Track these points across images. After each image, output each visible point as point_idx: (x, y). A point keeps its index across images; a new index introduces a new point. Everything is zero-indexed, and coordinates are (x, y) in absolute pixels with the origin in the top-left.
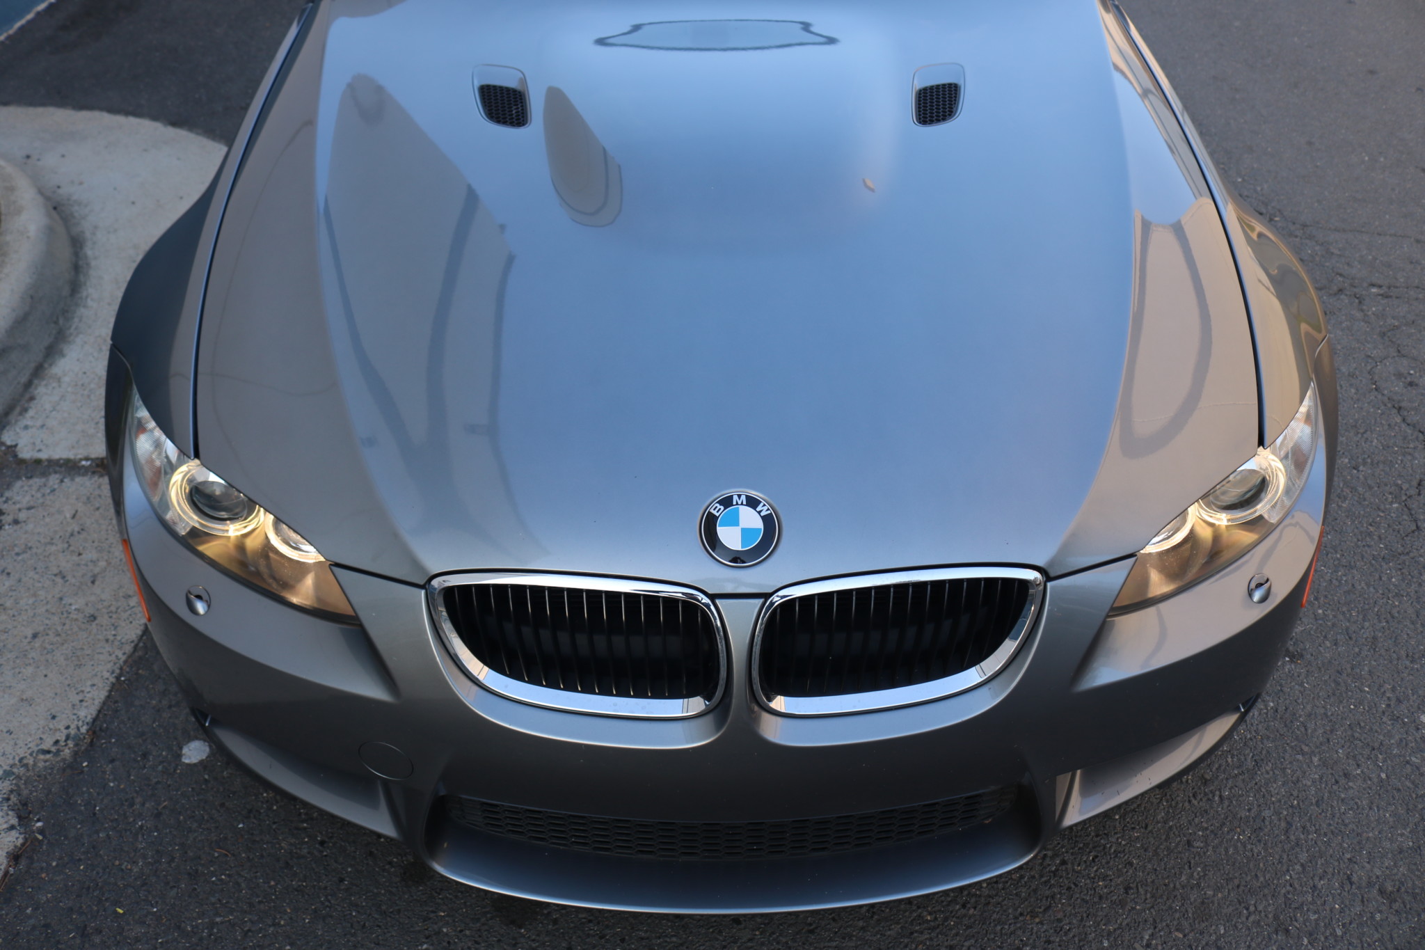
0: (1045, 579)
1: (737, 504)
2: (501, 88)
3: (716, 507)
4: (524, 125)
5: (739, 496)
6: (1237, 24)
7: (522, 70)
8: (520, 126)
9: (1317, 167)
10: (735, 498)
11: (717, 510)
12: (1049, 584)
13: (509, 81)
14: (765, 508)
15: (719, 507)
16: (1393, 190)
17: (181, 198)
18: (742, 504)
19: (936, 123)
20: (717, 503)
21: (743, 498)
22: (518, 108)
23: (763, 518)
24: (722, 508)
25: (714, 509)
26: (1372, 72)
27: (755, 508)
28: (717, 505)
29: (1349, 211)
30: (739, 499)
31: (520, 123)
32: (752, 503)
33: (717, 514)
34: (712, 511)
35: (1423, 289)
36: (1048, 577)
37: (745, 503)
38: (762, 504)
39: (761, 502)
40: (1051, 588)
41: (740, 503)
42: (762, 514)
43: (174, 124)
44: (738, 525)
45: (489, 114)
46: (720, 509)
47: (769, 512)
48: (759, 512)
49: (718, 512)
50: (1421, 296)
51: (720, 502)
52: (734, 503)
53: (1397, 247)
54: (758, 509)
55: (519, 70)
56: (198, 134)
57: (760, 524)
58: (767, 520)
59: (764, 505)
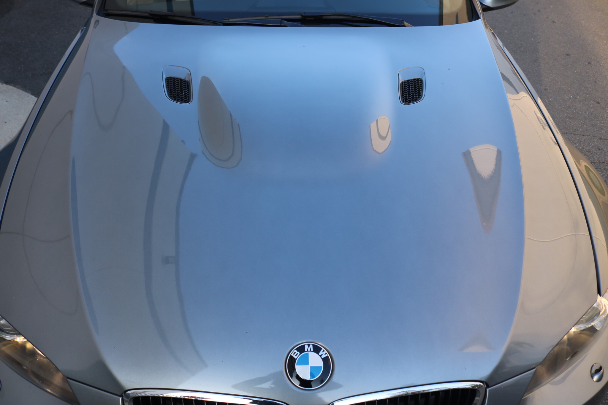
0: (485, 386)
1: (308, 351)
2: (178, 79)
3: (295, 353)
4: (188, 102)
5: (309, 345)
6: (506, 32)
7: (189, 69)
8: (187, 103)
9: (550, 101)
10: (306, 346)
11: (296, 354)
12: (488, 390)
13: (181, 75)
14: (324, 353)
15: (297, 352)
16: (586, 112)
17: (6, 122)
18: (310, 351)
19: (412, 102)
20: (295, 350)
21: (311, 346)
22: (186, 91)
23: (323, 359)
24: (299, 353)
25: (294, 354)
26: (568, 55)
27: (318, 353)
28: (296, 351)
29: (567, 123)
30: (309, 347)
31: (186, 100)
32: (317, 350)
33: (296, 357)
34: (292, 355)
35: (607, 164)
36: (488, 386)
37: (312, 350)
38: (322, 350)
39: (321, 349)
40: (489, 391)
41: (309, 350)
42: (323, 357)
43: (7, 83)
44: (308, 364)
45: (170, 95)
46: (297, 354)
47: (326, 355)
48: (321, 356)
49: (296, 356)
50: (606, 167)
51: (298, 350)
52: (306, 350)
53: (592, 142)
54: (320, 354)
55: (188, 70)
56: (18, 88)
57: (321, 364)
58: (326, 360)
59: (324, 351)
